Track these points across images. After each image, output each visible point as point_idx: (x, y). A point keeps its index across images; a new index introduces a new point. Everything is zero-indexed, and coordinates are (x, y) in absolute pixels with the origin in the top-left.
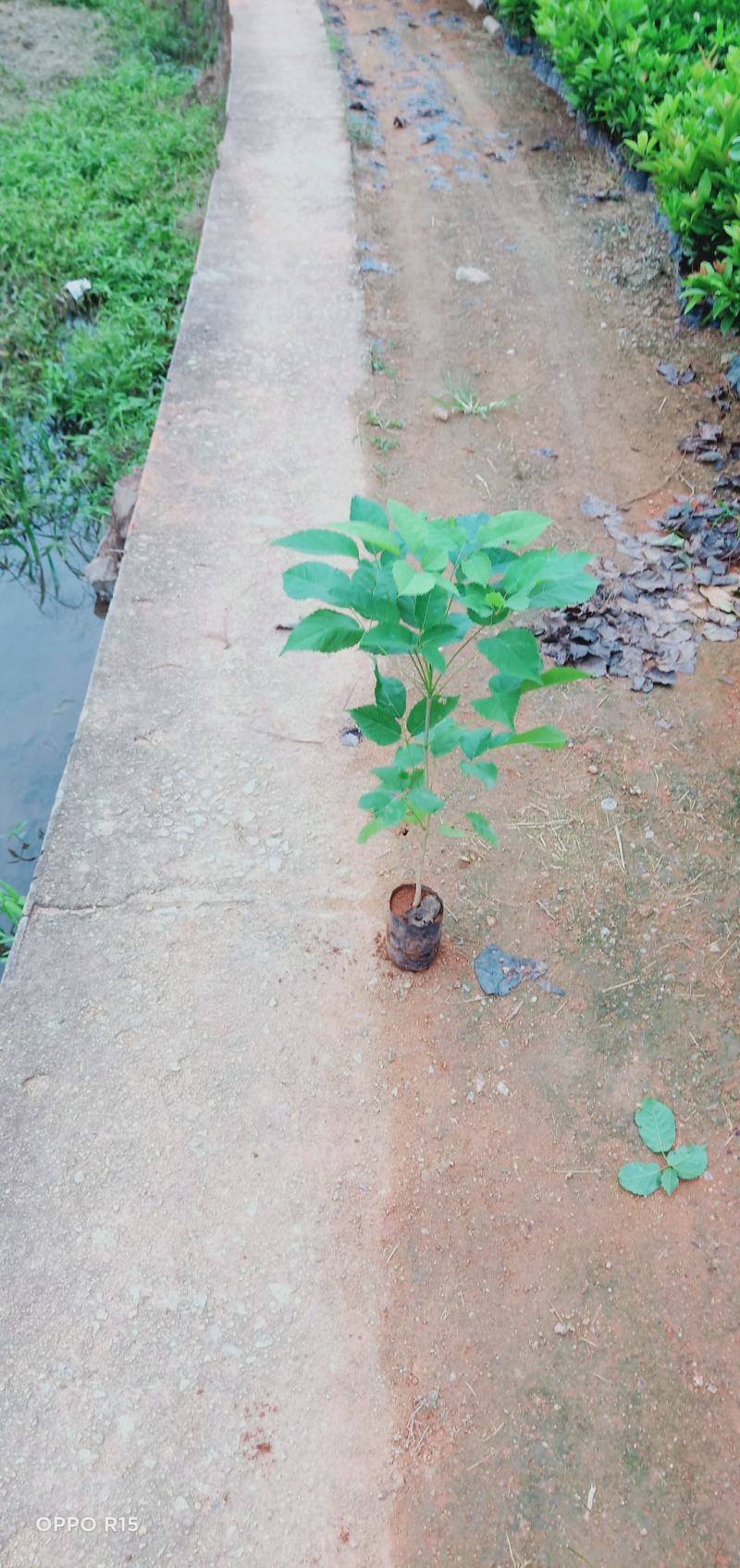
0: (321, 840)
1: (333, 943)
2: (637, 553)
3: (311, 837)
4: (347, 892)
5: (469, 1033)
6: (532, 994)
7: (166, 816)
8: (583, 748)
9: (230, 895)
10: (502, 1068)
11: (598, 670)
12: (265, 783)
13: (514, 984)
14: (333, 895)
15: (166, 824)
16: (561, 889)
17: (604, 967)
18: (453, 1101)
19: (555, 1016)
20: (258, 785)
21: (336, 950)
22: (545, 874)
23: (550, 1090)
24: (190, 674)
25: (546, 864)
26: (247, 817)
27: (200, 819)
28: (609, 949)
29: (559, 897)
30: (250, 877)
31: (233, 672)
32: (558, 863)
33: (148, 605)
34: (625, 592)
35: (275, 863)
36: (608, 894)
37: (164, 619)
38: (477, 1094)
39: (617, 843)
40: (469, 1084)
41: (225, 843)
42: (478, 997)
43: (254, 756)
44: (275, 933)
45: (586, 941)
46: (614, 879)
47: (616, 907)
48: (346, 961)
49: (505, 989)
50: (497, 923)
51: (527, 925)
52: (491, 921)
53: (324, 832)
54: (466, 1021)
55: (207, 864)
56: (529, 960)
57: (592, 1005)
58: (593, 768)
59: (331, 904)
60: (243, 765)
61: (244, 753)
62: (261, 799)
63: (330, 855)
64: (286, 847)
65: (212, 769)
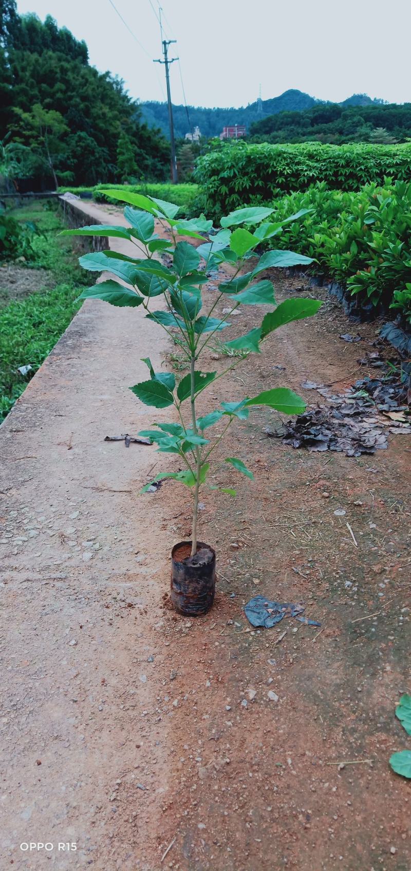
0: (125, 542)
1: (128, 601)
2: (340, 401)
4: (142, 570)
5: (242, 654)
6: (293, 626)
7: (9, 531)
8: (317, 485)
9: (49, 574)
10: (271, 680)
11: (323, 448)
12: (86, 513)
13: (277, 620)
14: (131, 572)
15: (7, 536)
16: (310, 560)
17: (351, 606)
18: (228, 708)
19: (314, 640)
20: (81, 514)
21: (130, 605)
22: (297, 552)
23: (317, 696)
24: (43, 461)
25: (297, 546)
26: (69, 531)
27: (33, 533)
28: (353, 595)
29: (309, 565)
30: (67, 564)
31: (72, 460)
32: (307, 545)
34: (335, 415)
35: (87, 555)
36: (347, 561)
37: (30, 438)
38: (250, 701)
39: (349, 532)
40: (242, 693)
41: (51, 545)
42: (248, 630)
43: (81, 500)
44: (80, 596)
45: (334, 590)
46: (350, 553)
47: (354, 568)
48: (138, 612)
49: (270, 623)
50: (261, 583)
51: (285, 582)
52: (256, 581)
53: (128, 537)
54: (238, 646)
55: (34, 557)
56: (288, 604)
57: (344, 631)
58: (326, 494)
59: (127, 577)
60: (71, 504)
61: (73, 498)
62: (82, 521)
63: (131, 550)
64: (97, 546)
65: (48, 506)
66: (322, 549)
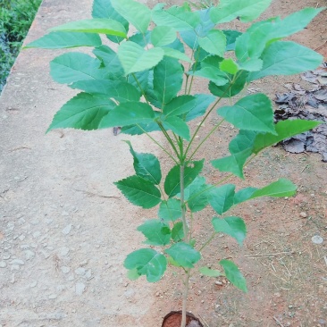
0: (115, 269)
2: (313, 80)
3: (108, 266)
4: (132, 310)
7: (6, 251)
8: (295, 200)
9: (44, 314)
11: (299, 148)
12: (78, 227)
14: (121, 313)
15: (5, 258)
16: (290, 306)
20: (74, 227)
22: (278, 294)
24: (37, 153)
25: (278, 286)
26: (63, 251)
27: (29, 253)
30: (61, 299)
31: (64, 152)
32: (287, 286)
33: (17, 112)
34: (310, 102)
35: (80, 287)
37: (25, 120)
41: (46, 271)
43: (73, 207)
53: (117, 263)
55: (30, 288)
58: (304, 214)
60: (65, 213)
61: (66, 205)
62: (74, 237)
63: (121, 280)
64: (89, 274)
65: (43, 216)
66: (301, 292)
